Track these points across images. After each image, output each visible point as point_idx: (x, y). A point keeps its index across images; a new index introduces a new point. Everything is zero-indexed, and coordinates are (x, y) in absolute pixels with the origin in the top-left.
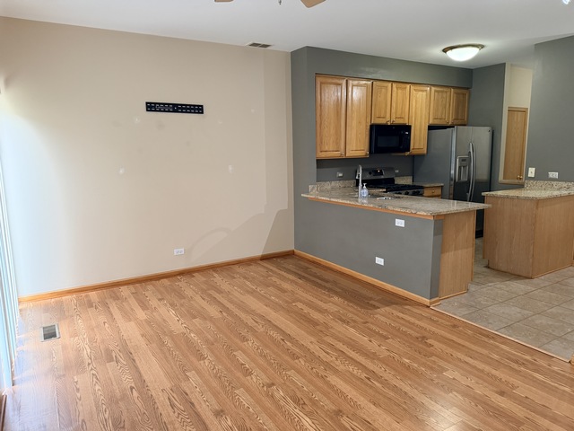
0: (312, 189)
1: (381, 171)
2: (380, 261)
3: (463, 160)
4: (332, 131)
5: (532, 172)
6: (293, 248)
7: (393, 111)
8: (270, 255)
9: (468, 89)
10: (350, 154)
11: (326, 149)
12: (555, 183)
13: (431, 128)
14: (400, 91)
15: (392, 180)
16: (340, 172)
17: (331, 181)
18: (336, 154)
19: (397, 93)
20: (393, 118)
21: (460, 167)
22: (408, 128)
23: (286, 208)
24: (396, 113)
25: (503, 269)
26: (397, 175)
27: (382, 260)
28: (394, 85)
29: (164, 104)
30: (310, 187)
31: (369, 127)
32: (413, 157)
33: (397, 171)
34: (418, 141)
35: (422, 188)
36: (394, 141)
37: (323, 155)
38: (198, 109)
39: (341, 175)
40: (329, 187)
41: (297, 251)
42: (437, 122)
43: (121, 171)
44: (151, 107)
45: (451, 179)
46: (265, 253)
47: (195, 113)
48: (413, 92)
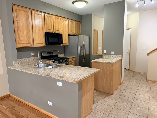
0: (15, 64)
1: (52, 52)
2: (50, 104)
3: (81, 47)
4: (25, 34)
5: (105, 51)
6: (9, 93)
7: (55, 27)
9: (81, 22)
10: (36, 45)
11: (23, 42)
12: (113, 55)
13: (70, 35)
14: (57, 19)
15: (57, 56)
16: (33, 53)
17: (28, 57)
18: (29, 45)
19: (56, 20)
20: (55, 31)
21: (80, 50)
22: (61, 35)
24: (56, 28)
25: (101, 91)
26: (59, 53)
27: (52, 103)
28: (54, 16)
30: (14, 62)
31: (44, 33)
32: (64, 46)
33: (59, 52)
34: (65, 40)
35: (68, 58)
36: (56, 40)
37: (21, 46)
39: (33, 54)
40: (28, 60)
41: (11, 95)
42: (72, 33)
45: (78, 54)
48: (62, 21)
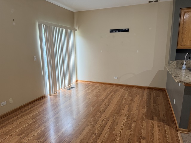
4: (189, 35)
8: (152, 87)
23: (163, 70)
29: (115, 30)
38: (127, 30)
41: (166, 89)
43: (101, 51)
44: (111, 31)
46: (150, 86)
47: (126, 31)
